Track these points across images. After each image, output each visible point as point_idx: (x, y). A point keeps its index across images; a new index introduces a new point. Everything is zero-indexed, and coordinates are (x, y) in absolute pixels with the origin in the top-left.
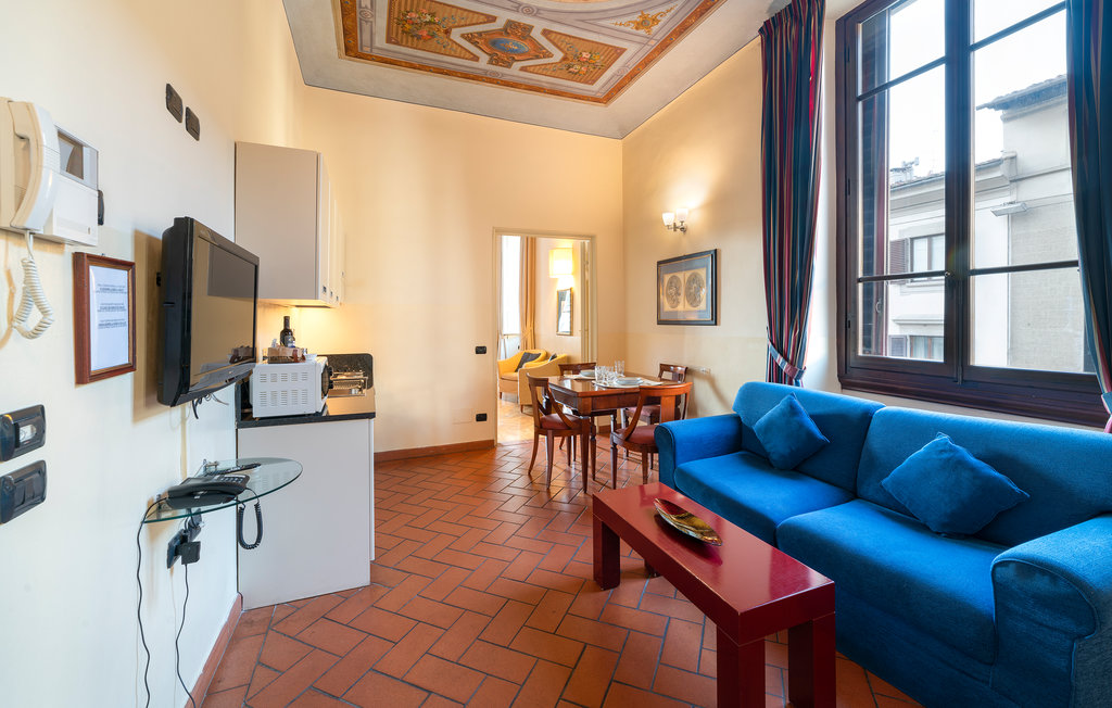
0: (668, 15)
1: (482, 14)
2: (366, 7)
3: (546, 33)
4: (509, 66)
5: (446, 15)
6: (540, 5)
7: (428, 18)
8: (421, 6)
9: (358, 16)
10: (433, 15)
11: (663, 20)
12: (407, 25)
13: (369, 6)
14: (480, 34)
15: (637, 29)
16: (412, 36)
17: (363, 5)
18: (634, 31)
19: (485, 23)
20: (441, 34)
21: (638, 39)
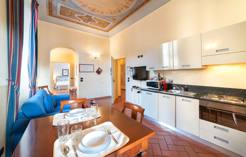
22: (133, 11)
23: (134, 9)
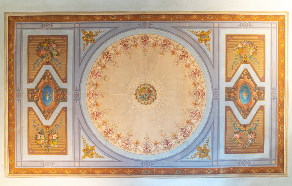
0: (98, 159)
1: (66, 76)
2: (52, 26)
3: (65, 109)
4: (29, 100)
5: (59, 61)
6: (82, 99)
7: (55, 53)
8: (62, 49)
9: (45, 23)
10: (58, 54)
11: (94, 159)
12: (45, 44)
13: (53, 27)
14: (52, 78)
15: (84, 150)
16: (38, 47)
17: (53, 25)
18: (82, 149)
19: (61, 79)
20: (45, 60)
21: (77, 155)
22: (146, 19)
23: (142, 22)
